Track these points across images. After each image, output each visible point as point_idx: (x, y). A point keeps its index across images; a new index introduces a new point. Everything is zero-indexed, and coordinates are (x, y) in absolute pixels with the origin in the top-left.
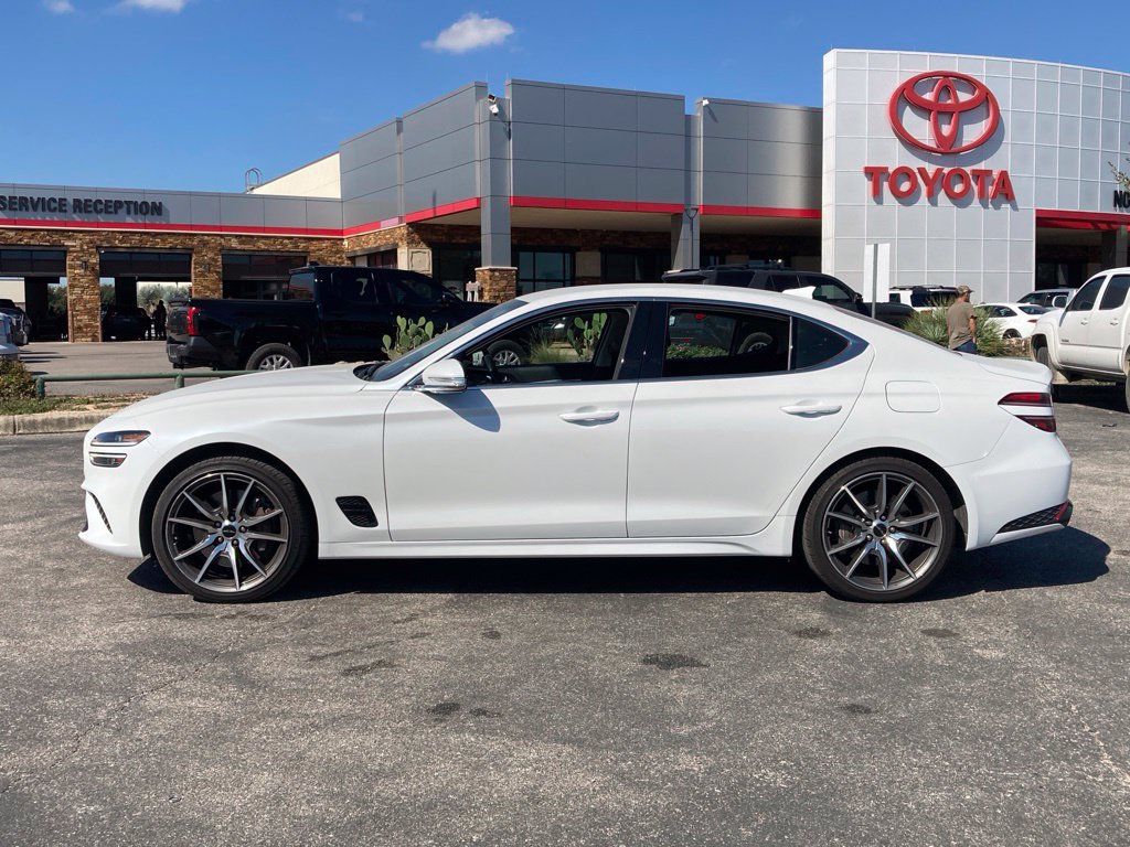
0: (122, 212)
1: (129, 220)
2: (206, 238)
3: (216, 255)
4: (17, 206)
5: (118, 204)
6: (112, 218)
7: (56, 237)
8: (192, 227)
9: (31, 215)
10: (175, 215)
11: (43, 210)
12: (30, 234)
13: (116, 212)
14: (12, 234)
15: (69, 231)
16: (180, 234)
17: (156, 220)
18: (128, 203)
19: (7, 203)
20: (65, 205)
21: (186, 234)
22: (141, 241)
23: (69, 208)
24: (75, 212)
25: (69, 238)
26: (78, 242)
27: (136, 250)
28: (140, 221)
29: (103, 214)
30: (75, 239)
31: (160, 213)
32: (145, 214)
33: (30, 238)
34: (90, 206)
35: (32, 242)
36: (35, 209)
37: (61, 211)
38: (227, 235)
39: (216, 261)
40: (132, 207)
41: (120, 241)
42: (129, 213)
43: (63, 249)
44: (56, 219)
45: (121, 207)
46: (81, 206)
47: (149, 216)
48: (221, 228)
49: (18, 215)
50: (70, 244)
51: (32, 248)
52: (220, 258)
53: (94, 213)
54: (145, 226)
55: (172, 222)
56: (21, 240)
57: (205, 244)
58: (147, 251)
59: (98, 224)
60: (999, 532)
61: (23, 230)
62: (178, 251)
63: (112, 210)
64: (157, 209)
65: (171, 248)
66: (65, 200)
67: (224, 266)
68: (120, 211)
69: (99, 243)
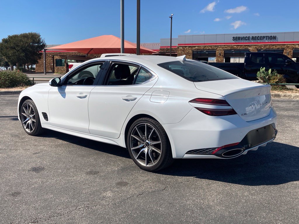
0: (265, 39)
1: (266, 41)
2: (288, 45)
3: (291, 50)
4: (237, 39)
5: (264, 37)
6: (262, 41)
7: (246, 47)
8: (284, 42)
9: (241, 41)
10: (280, 39)
11: (244, 40)
12: (240, 46)
13: (263, 39)
14: (236, 46)
15: (250, 45)
16: (281, 45)
17: (274, 41)
18: (267, 37)
19: (235, 38)
20: (249, 38)
21: (282, 45)
22: (269, 47)
23: (251, 39)
24: (252, 40)
25: (250, 47)
26: (252, 48)
27: (268, 50)
28: (269, 41)
29: (259, 40)
30: (251, 47)
31: (275, 39)
32: (271, 39)
33: (240, 47)
34: (256, 38)
35: (240, 48)
36: (242, 40)
37: (248, 40)
38: (295, 44)
39: (291, 52)
40: (268, 37)
41: (264, 47)
42: (266, 39)
43: (248, 50)
44: (247, 42)
45: (264, 38)
46: (253, 38)
47: (272, 40)
48: (293, 42)
49: (237, 42)
50: (250, 48)
51: (240, 50)
52: (292, 51)
53: (257, 40)
54: (271, 43)
55: (279, 41)
56: (238, 48)
57: (288, 47)
58: (271, 50)
59: (258, 43)
60: (186, 154)
61: (238, 45)
62: (279, 49)
63: (262, 39)
64: (275, 38)
65: (278, 49)
66: (250, 37)
67: (293, 53)
68: (264, 39)
69: (258, 48)
